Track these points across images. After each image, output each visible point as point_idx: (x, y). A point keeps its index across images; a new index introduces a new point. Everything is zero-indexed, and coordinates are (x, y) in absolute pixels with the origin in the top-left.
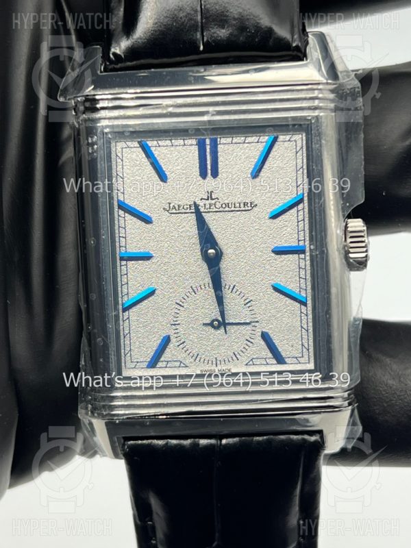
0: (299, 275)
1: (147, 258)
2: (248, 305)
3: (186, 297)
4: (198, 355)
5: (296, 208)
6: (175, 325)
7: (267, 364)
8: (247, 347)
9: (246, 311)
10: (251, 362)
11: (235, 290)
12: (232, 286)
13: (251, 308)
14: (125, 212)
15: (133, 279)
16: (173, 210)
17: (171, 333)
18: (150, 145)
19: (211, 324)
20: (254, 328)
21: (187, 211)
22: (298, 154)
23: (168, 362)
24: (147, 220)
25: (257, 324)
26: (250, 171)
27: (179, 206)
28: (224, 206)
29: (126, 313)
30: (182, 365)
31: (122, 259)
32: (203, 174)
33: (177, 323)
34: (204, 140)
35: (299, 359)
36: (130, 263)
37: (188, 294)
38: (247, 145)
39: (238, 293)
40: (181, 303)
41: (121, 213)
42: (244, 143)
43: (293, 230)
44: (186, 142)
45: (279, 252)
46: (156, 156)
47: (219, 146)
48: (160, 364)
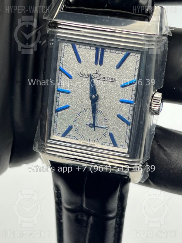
0: (129, 113)
1: (68, 93)
2: (106, 121)
3: (81, 112)
4: (83, 136)
5: (133, 85)
6: (75, 122)
7: (110, 146)
8: (103, 137)
9: (105, 123)
10: (103, 144)
11: (101, 113)
12: (101, 112)
13: (107, 122)
14: (62, 72)
15: (61, 100)
16: (82, 75)
17: (73, 125)
18: (76, 46)
19: (89, 125)
20: (107, 130)
21: (88, 77)
22: (137, 62)
23: (70, 136)
24: (70, 77)
25: (108, 129)
26: (116, 66)
27: (84, 74)
28: (103, 78)
29: (56, 113)
30: (76, 138)
31: (58, 91)
32: (96, 63)
33: (76, 121)
34: (99, 48)
35: (123, 147)
36: (61, 93)
37: (82, 111)
38: (117, 54)
39: (103, 115)
40: (79, 114)
41: (60, 72)
42: (115, 53)
43: (129, 93)
44: (91, 48)
45: (122, 102)
46: (78, 51)
47: (105, 52)
48: (67, 136)
